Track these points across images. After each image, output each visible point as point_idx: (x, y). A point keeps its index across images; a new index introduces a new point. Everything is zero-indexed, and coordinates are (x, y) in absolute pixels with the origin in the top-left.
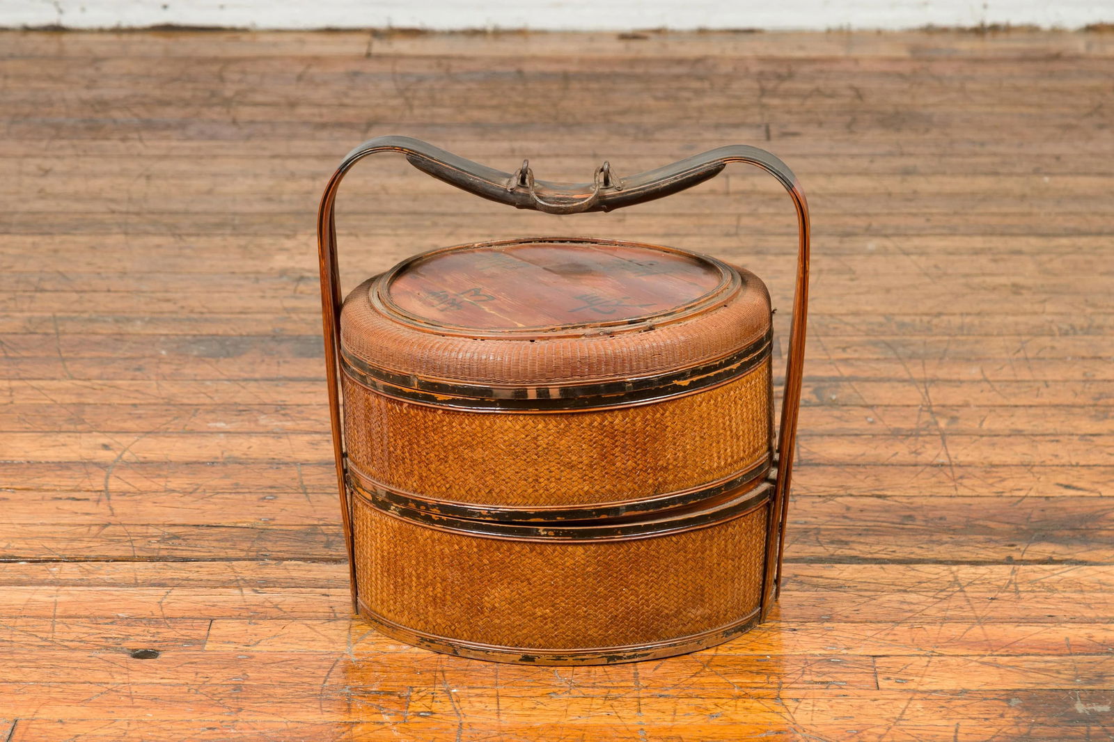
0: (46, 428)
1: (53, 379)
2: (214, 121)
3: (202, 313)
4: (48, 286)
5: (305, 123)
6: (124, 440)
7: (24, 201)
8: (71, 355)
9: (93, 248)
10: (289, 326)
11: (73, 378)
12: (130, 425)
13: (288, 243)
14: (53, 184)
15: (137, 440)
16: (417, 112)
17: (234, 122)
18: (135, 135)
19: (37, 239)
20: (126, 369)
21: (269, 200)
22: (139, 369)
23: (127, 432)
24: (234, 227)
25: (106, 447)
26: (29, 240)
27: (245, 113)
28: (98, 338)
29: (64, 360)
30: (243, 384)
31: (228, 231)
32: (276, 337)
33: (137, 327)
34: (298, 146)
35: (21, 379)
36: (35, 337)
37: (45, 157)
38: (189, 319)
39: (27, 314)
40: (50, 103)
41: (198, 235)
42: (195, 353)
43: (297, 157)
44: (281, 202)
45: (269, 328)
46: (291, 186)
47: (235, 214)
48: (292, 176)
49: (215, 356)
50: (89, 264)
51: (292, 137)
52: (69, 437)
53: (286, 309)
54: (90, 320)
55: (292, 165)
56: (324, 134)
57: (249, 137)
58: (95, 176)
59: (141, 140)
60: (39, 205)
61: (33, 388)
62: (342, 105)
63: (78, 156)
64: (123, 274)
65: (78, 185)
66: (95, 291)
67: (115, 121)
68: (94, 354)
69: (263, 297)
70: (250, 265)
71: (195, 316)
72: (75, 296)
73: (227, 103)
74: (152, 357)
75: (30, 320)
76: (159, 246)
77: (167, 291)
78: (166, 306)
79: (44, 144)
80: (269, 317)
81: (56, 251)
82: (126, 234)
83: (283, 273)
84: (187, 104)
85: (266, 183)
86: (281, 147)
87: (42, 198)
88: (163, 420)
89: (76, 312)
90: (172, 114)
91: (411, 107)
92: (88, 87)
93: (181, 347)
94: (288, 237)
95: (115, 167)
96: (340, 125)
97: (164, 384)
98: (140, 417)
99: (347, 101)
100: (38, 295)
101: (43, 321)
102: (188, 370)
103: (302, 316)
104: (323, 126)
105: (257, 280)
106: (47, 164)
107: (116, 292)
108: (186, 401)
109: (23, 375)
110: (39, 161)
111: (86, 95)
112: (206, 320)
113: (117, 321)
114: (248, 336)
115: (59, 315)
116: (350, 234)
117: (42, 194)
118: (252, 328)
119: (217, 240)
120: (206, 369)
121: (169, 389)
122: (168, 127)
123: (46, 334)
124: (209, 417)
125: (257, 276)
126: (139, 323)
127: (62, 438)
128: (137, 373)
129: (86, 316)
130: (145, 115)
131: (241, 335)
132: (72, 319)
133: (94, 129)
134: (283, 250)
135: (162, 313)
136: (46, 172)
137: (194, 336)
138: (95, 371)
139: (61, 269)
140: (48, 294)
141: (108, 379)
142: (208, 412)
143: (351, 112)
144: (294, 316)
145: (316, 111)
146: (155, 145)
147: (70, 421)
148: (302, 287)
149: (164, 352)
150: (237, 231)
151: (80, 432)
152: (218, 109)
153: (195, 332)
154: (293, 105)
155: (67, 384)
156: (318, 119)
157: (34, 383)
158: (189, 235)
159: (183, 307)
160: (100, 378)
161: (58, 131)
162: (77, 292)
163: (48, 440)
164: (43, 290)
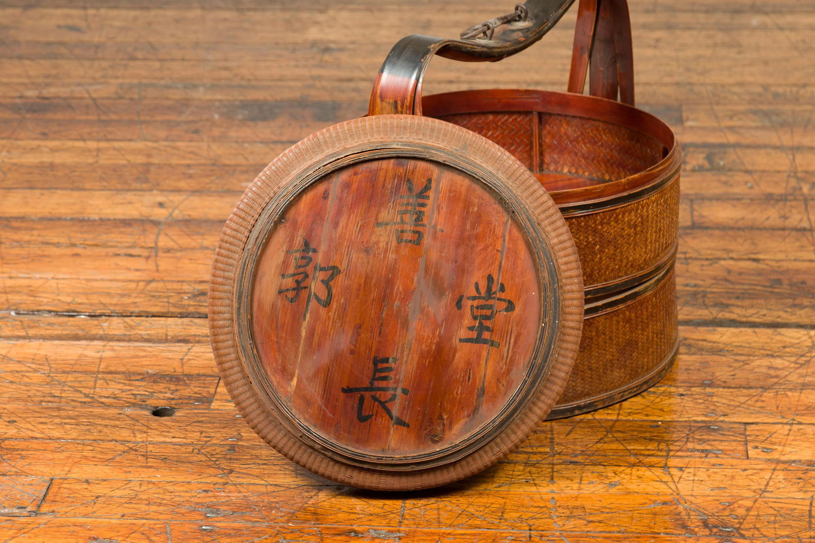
0: (119, 187)
1: (130, 140)
3: (249, 80)
4: (139, 55)
6: (176, 198)
8: (148, 118)
9: (177, 21)
10: (313, 93)
11: (146, 140)
12: (182, 184)
13: (321, 18)
15: (186, 199)
19: (137, 13)
20: (186, 132)
22: (196, 132)
23: (178, 191)
25: (161, 205)
26: (132, 13)
28: (169, 103)
29: (143, 122)
30: (272, 146)
32: (303, 103)
33: (200, 94)
35: (107, 140)
36: (124, 101)
38: (240, 86)
39: (120, 81)
41: (255, 10)
42: (240, 117)
45: (297, 95)
49: (254, 119)
50: (172, 35)
52: (135, 195)
53: (313, 78)
54: (167, 87)
61: (114, 149)
64: (197, 45)
66: (173, 60)
68: (165, 117)
69: (297, 66)
70: (291, 37)
71: (244, 83)
72: (157, 64)
74: (207, 120)
75: (121, 86)
76: (225, 20)
77: (226, 60)
78: (224, 74)
80: (299, 84)
81: (149, 24)
82: (203, 8)
83: (314, 44)
88: (206, 180)
89: (156, 78)
93: (229, 111)
94: (322, 11)
97: (214, 146)
98: (190, 176)
100: (132, 63)
101: (131, 87)
102: (233, 134)
103: (324, 83)
105: (294, 50)
107: (190, 60)
108: (228, 162)
109: (109, 137)
112: (253, 87)
113: (186, 87)
114: (282, 101)
115: (144, 81)
116: (367, 10)
118: (287, 95)
119: (269, 15)
120: (247, 132)
121: (217, 150)
123: (132, 99)
124: (243, 177)
125: (294, 48)
126: (201, 89)
127: (130, 196)
128: (195, 136)
129: (163, 82)
131: (276, 101)
132: (152, 85)
134: (317, 23)
135: (220, 79)
137: (241, 101)
138: (162, 133)
139: (152, 39)
140: (138, 63)
141: (172, 141)
142: (243, 172)
144: (318, 84)
147: (137, 179)
148: (327, 57)
149: (216, 116)
151: (144, 190)
153: (242, 98)
155: (140, 145)
157: (116, 144)
158: (249, 10)
159: (236, 75)
160: (166, 139)
162: (159, 60)
163: (119, 198)
164: (134, 59)
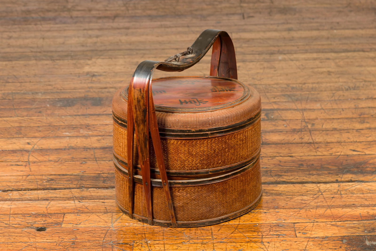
0: (9, 137)
1: (11, 117)
2: (65, 17)
3: (61, 90)
4: (10, 80)
5: (94, 17)
6: (35, 140)
7: (3, 48)
8: (18, 107)
9: (25, 66)
10: (90, 94)
11: (18, 116)
12: (37, 134)
13: (89, 62)
14: (12, 42)
15: (39, 141)
16: (130, 12)
17: (71, 17)
18: (39, 23)
19: (7, 63)
20: (36, 112)
21: (83, 46)
22: (40, 112)
23: (35, 137)
24: (72, 56)
25: (28, 143)
26: (4, 63)
27: (75, 14)
28: (26, 100)
29: (15, 109)
30: (75, 117)
31: (70, 58)
32: (85, 99)
33: (39, 96)
34: (92, 25)
36: (6, 100)
37: (10, 32)
38: (57, 92)
39: (3, 92)
40: (12, 12)
41: (60, 60)
42: (59, 105)
43: (92, 29)
44: (87, 46)
45: (83, 95)
46: (90, 40)
47: (72, 51)
48: (90, 37)
49: (65, 106)
50: (24, 72)
51: (90, 22)
52: (16, 140)
53: (89, 88)
54: (24, 94)
55: (90, 32)
56: (100, 21)
57: (76, 23)
58: (26, 38)
59: (41, 25)
60: (8, 50)
61: (4, 121)
62: (106, 10)
63: (21, 31)
64: (35, 75)
65: (20, 42)
66: (25, 82)
67: (33, 18)
68: (25, 107)
69: (81, 83)
70: (77, 71)
71: (59, 91)
72: (19, 84)
73: (69, 10)
74: (44, 107)
75: (4, 94)
76: (47, 64)
77: (49, 81)
78: (49, 87)
79: (10, 27)
80: (83, 90)
81: (13, 67)
82: (36, 60)
83: (88, 73)
84: (56, 11)
85: (82, 39)
86: (86, 26)
87: (9, 47)
88: (47, 132)
89: (19, 90)
90: (51, 15)
91: (128, 10)
92: (24, 6)
93: (54, 103)
94: (89, 59)
95: (33, 35)
96: (105, 17)
97: (49, 118)
98: (40, 131)
99: (108, 8)
100: (7, 84)
101: (8, 94)
102: (56, 112)
103: (94, 90)
104: (100, 18)
105: (79, 76)
106: (10, 34)
107: (33, 82)
108: (56, 124)
109: (1, 116)
110: (8, 33)
111: (24, 8)
112: (63, 92)
113: (33, 94)
114: (76, 98)
115: (14, 92)
116: (109, 58)
117: (9, 46)
118: (78, 95)
119: (66, 62)
120: (62, 112)
121: (50, 120)
122: (50, 19)
123: (9, 99)
124: (63, 130)
125: (79, 75)
126: (40, 94)
127: (14, 140)
128: (39, 114)
129: (22, 92)
130: (42, 15)
131: (74, 98)
132: (18, 93)
133: (26, 21)
134: (88, 64)
135: (48, 90)
136: (10, 38)
137: (58, 99)
138: (25, 113)
139: (15, 74)
140: (10, 84)
141: (30, 116)
142: (63, 128)
143: (109, 12)
144: (92, 90)
145: (97, 12)
146: (46, 26)
147: (16, 133)
148: (94, 79)
149: (48, 105)
150: (72, 58)
151: (20, 138)
152: (66, 13)
153: (59, 97)
154: (90, 10)
155: (15, 119)
156: (98, 15)
157: (5, 119)
158: (57, 60)
159: (54, 88)
160: (27, 116)
161: (14, 22)
163: (9, 141)
164: (9, 82)
